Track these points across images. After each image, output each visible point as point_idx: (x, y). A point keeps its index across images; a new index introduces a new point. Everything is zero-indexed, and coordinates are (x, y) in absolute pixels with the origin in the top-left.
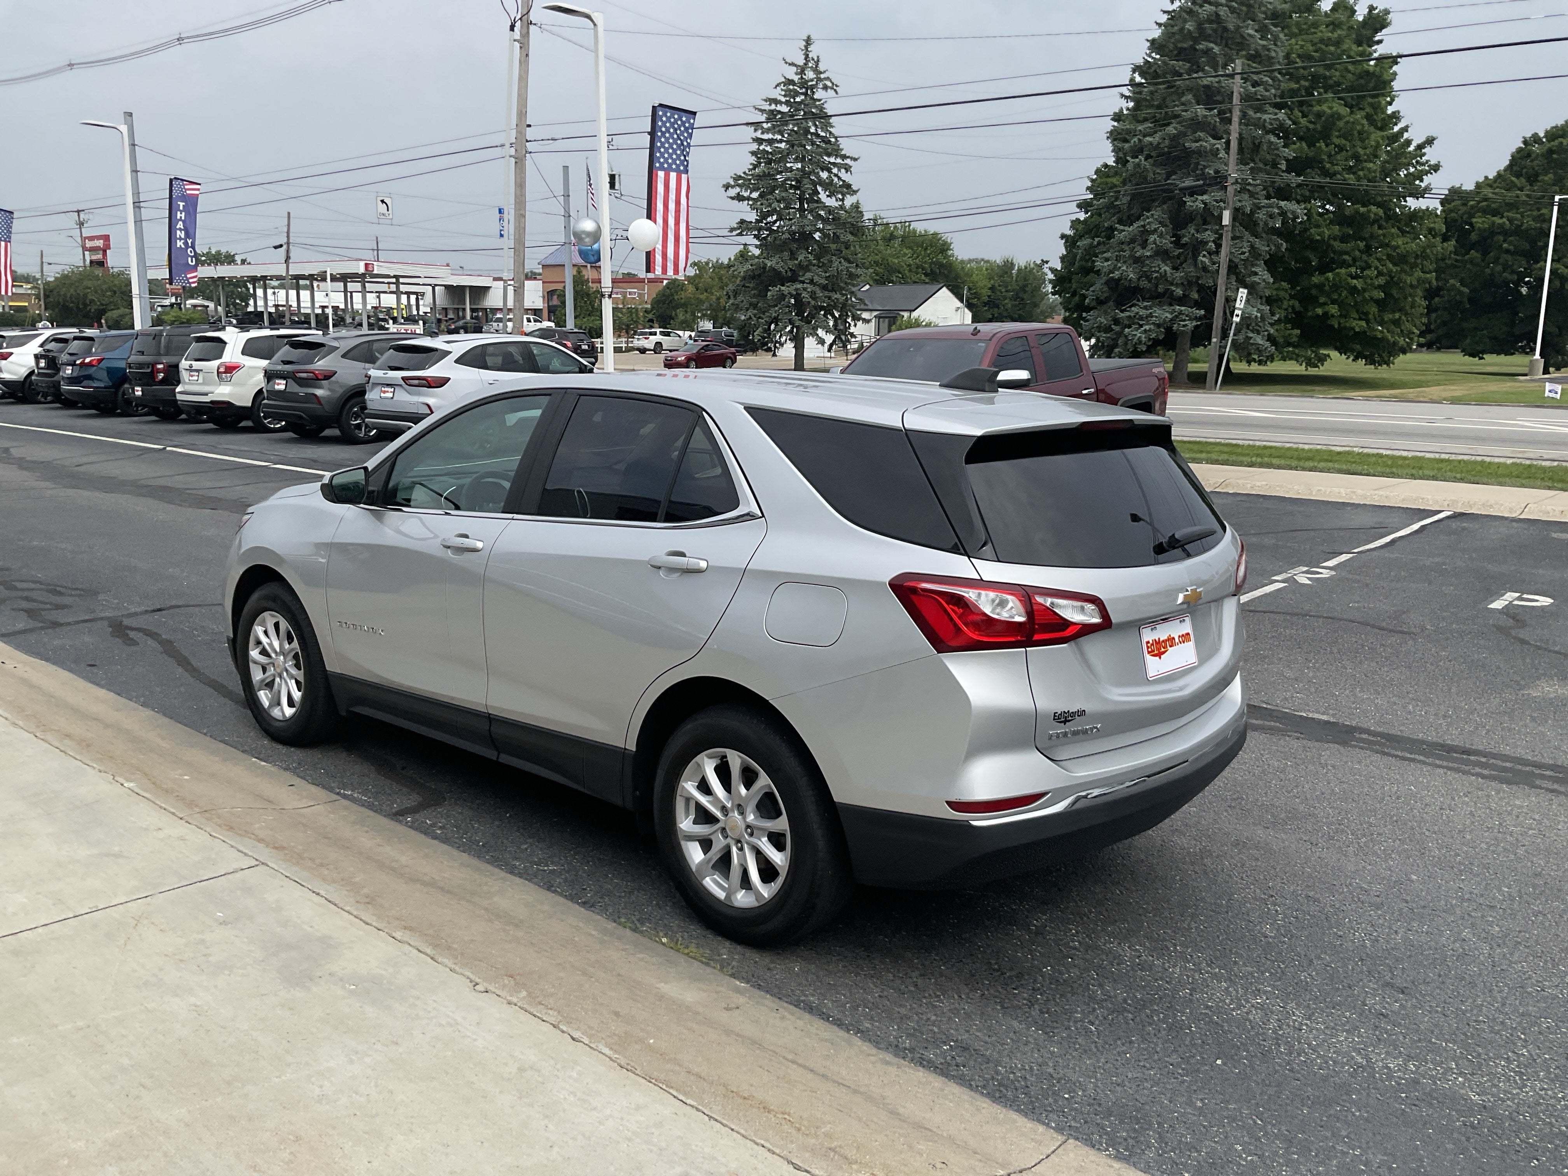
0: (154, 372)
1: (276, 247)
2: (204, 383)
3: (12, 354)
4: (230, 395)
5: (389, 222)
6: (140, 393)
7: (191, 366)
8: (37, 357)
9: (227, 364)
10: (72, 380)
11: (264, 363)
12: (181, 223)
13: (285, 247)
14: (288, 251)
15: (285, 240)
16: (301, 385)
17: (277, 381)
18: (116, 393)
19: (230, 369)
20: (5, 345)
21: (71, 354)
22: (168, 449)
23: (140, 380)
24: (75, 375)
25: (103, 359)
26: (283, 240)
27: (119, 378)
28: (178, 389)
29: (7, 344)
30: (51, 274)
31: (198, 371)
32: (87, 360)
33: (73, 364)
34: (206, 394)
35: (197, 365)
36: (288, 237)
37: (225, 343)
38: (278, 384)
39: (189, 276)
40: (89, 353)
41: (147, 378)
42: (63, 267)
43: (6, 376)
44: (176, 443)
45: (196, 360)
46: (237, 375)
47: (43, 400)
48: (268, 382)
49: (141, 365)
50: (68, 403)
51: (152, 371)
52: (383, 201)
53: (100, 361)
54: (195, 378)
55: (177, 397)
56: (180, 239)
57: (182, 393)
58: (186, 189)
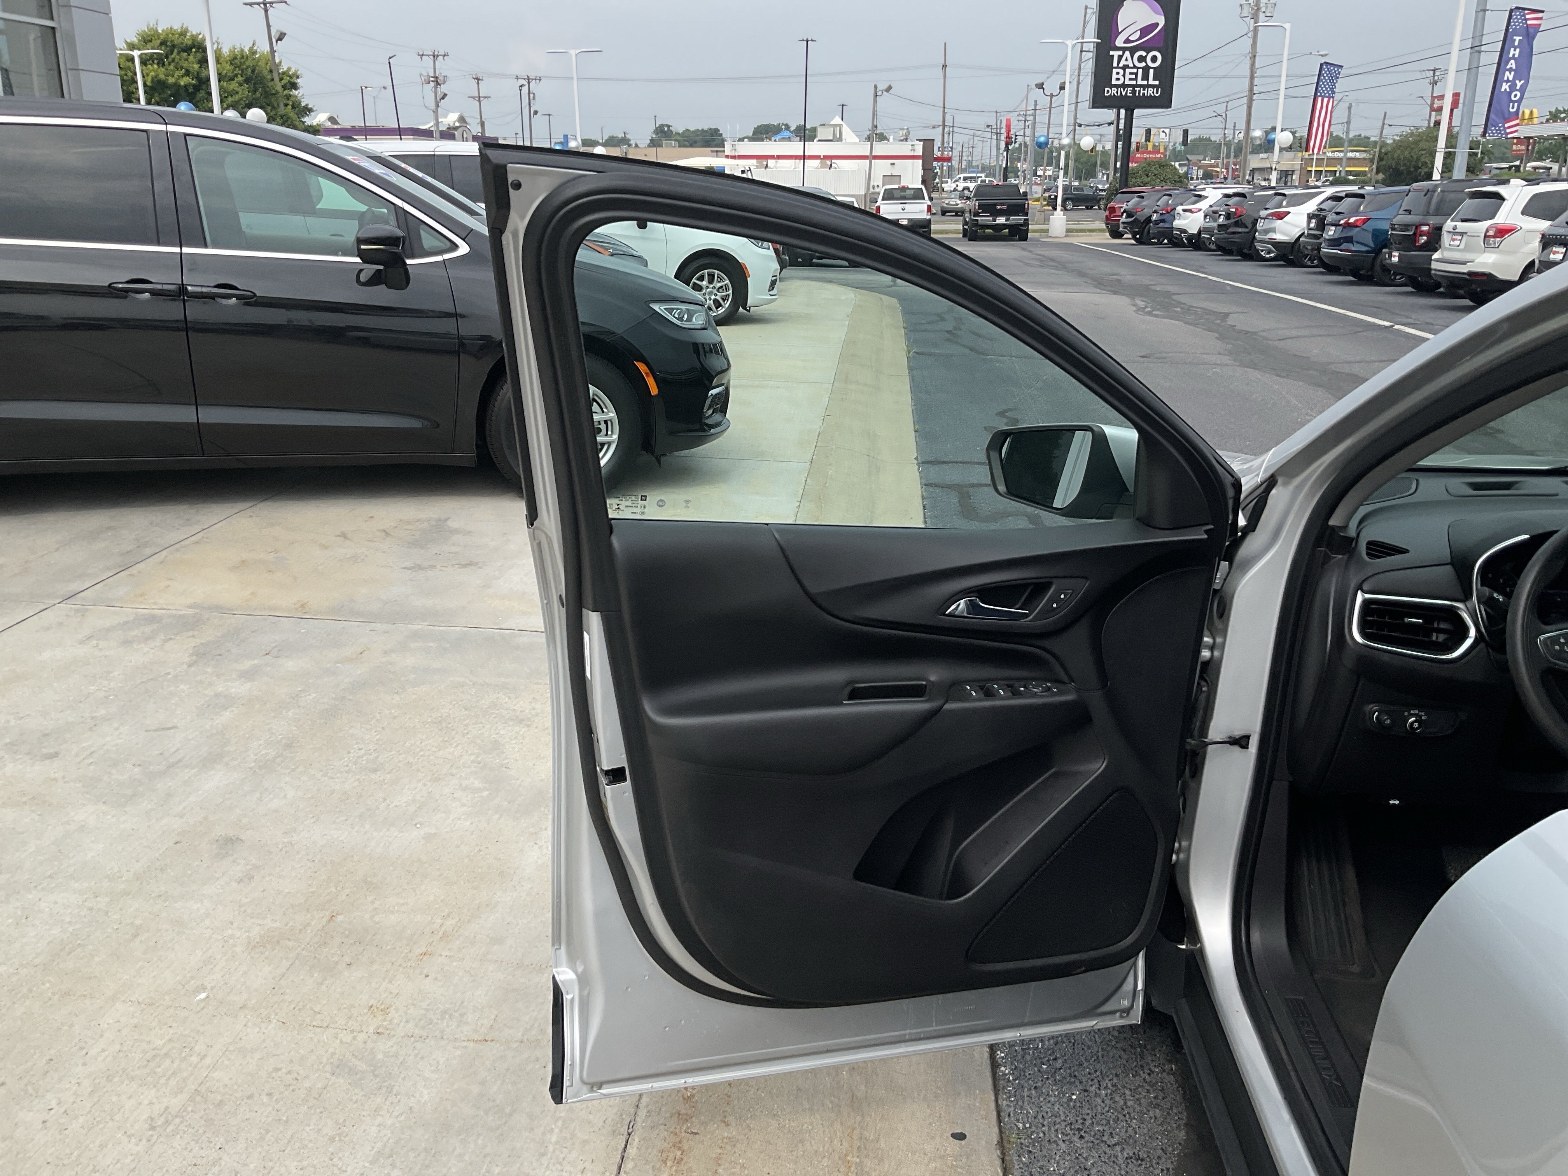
0: (1417, 234)
2: (1467, 249)
3: (1289, 213)
4: (1494, 265)
6: (1395, 259)
7: (1455, 228)
8: (1310, 217)
9: (1499, 227)
10: (1335, 243)
11: (1544, 225)
12: (1512, 61)
17: (1554, 249)
18: (1375, 259)
19: (1502, 232)
20: (1284, 203)
21: (1337, 213)
22: (1396, 327)
23: (1400, 243)
24: (1336, 236)
25: (1368, 219)
27: (1382, 241)
28: (1436, 256)
29: (1287, 203)
30: (1391, 136)
31: (1462, 234)
32: (1352, 220)
33: (1337, 225)
34: (1464, 263)
35: (1462, 226)
37: (1503, 199)
38: (1555, 253)
39: (1507, 125)
40: (1356, 212)
41: (1408, 242)
42: (1404, 129)
43: (1279, 237)
44: (1409, 321)
45: (1463, 221)
46: (1509, 239)
47: (1309, 263)
48: (1543, 251)
49: (1406, 227)
50: (1331, 267)
51: (1415, 234)
53: (1365, 221)
54: (1457, 243)
55: (1434, 265)
56: (1508, 81)
57: (1438, 260)
58: (1526, 20)
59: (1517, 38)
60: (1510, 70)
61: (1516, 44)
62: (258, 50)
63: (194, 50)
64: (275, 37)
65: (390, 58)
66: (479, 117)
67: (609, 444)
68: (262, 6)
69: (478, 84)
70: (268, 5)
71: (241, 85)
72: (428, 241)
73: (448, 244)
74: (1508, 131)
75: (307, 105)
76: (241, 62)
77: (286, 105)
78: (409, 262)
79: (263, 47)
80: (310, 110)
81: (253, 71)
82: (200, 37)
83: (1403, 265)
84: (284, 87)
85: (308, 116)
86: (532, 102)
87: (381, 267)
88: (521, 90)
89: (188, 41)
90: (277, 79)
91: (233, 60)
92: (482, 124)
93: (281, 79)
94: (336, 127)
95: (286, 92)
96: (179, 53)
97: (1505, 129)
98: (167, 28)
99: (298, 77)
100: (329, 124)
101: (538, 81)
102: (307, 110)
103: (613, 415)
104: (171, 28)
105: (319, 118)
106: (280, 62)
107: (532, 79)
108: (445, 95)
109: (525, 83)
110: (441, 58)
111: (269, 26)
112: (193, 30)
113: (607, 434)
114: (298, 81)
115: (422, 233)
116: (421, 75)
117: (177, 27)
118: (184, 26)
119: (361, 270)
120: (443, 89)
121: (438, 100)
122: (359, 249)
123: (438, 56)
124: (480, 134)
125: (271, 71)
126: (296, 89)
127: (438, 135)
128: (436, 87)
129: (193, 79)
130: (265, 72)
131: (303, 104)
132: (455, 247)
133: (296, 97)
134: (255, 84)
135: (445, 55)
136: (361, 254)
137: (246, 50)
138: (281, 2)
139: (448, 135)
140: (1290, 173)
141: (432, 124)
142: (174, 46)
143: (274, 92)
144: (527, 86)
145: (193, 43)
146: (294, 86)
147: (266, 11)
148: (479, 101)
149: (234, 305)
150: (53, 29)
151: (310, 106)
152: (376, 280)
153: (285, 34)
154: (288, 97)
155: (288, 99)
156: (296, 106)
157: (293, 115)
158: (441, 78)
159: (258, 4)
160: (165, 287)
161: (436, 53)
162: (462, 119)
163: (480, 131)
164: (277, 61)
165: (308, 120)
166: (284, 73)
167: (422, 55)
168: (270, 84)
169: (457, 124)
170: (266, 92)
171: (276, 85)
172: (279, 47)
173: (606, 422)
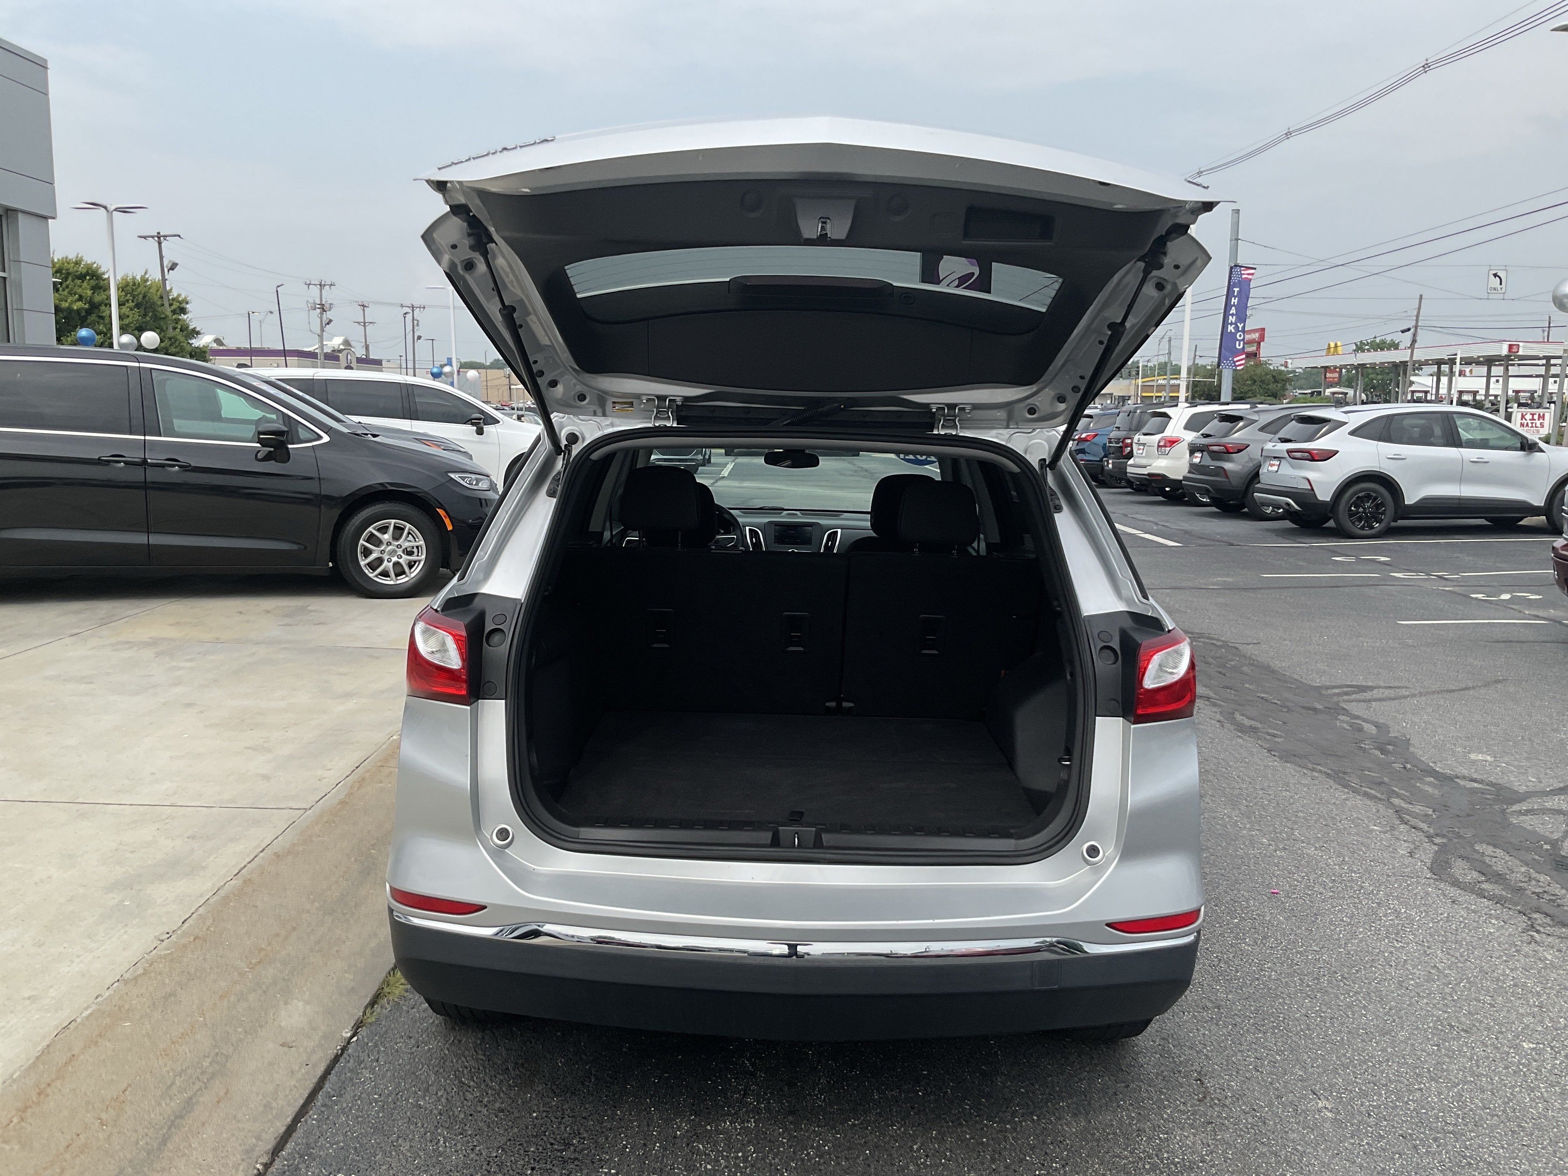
0: (1122, 446)
1: (1403, 332)
2: (1148, 456)
5: (1501, 296)
6: (1111, 466)
7: (1140, 440)
9: (1168, 439)
11: (1194, 437)
12: (1233, 308)
13: (1412, 330)
14: (1415, 335)
15: (1414, 323)
16: (1213, 459)
17: (1195, 454)
19: (1170, 443)
23: (1113, 454)
25: (1097, 435)
26: (1411, 324)
27: (1105, 452)
28: (1131, 462)
31: (1144, 444)
32: (1084, 436)
34: (1147, 467)
35: (1144, 438)
36: (1417, 320)
37: (1172, 418)
38: (1196, 457)
39: (1235, 359)
41: (1117, 453)
45: (1145, 434)
46: (1175, 449)
48: (1191, 455)
49: (1117, 440)
52: (1495, 275)
54: (1141, 451)
55: (1129, 469)
56: (1232, 324)
57: (1131, 466)
58: (1242, 274)
59: (1236, 290)
60: (1232, 315)
61: (1235, 294)
62: (150, 279)
63: (88, 278)
64: (167, 267)
65: (278, 286)
66: (364, 341)
67: (420, 561)
68: (156, 239)
69: (364, 310)
70: (162, 238)
71: (131, 309)
72: (303, 434)
73: (316, 436)
74: (1237, 364)
75: (195, 328)
76: (133, 290)
77: (175, 328)
78: (290, 446)
79: (155, 275)
80: (198, 333)
81: (144, 297)
82: (95, 265)
83: (1115, 470)
84: (174, 312)
85: (195, 338)
86: (416, 328)
87: (272, 449)
88: (405, 317)
89: (81, 269)
90: (167, 304)
91: (125, 287)
92: (367, 348)
93: (171, 305)
94: (221, 348)
95: (174, 317)
96: (73, 280)
97: (1234, 362)
98: (63, 258)
99: (187, 303)
100: (215, 346)
101: (422, 309)
102: (195, 333)
103: (422, 543)
104: (66, 258)
105: (204, 341)
106: (171, 290)
107: (417, 308)
108: (330, 321)
109: (409, 310)
110: (327, 287)
111: (161, 257)
112: (88, 259)
113: (418, 555)
114: (188, 306)
115: (300, 430)
116: (307, 302)
117: (72, 256)
118: (79, 256)
119: (259, 451)
120: (329, 315)
121: (324, 325)
122: (259, 438)
123: (325, 285)
124: (364, 357)
125: (161, 297)
126: (184, 314)
127: (322, 358)
128: (322, 314)
129: (85, 304)
130: (156, 298)
131: (191, 327)
132: (320, 437)
133: (185, 320)
134: (145, 309)
135: (331, 285)
136: (260, 441)
137: (138, 278)
138: (175, 236)
139: (332, 358)
140: (1127, 398)
141: (317, 346)
142: (68, 274)
143: (163, 316)
144: (411, 314)
145: (87, 271)
146: (183, 311)
147: (160, 243)
148: (364, 326)
149: (177, 472)
150: (5, 278)
151: (198, 329)
152: (268, 457)
153: (177, 264)
154: (177, 321)
155: (177, 323)
156: (184, 329)
157: (181, 338)
158: (328, 306)
159: (153, 237)
160: (134, 460)
161: (323, 283)
162: (347, 343)
163: (365, 353)
164: (168, 288)
165: (198, 342)
166: (173, 299)
167: (310, 284)
168: (160, 309)
169: (342, 347)
170: (156, 315)
171: (166, 310)
172: (170, 276)
173: (417, 547)
